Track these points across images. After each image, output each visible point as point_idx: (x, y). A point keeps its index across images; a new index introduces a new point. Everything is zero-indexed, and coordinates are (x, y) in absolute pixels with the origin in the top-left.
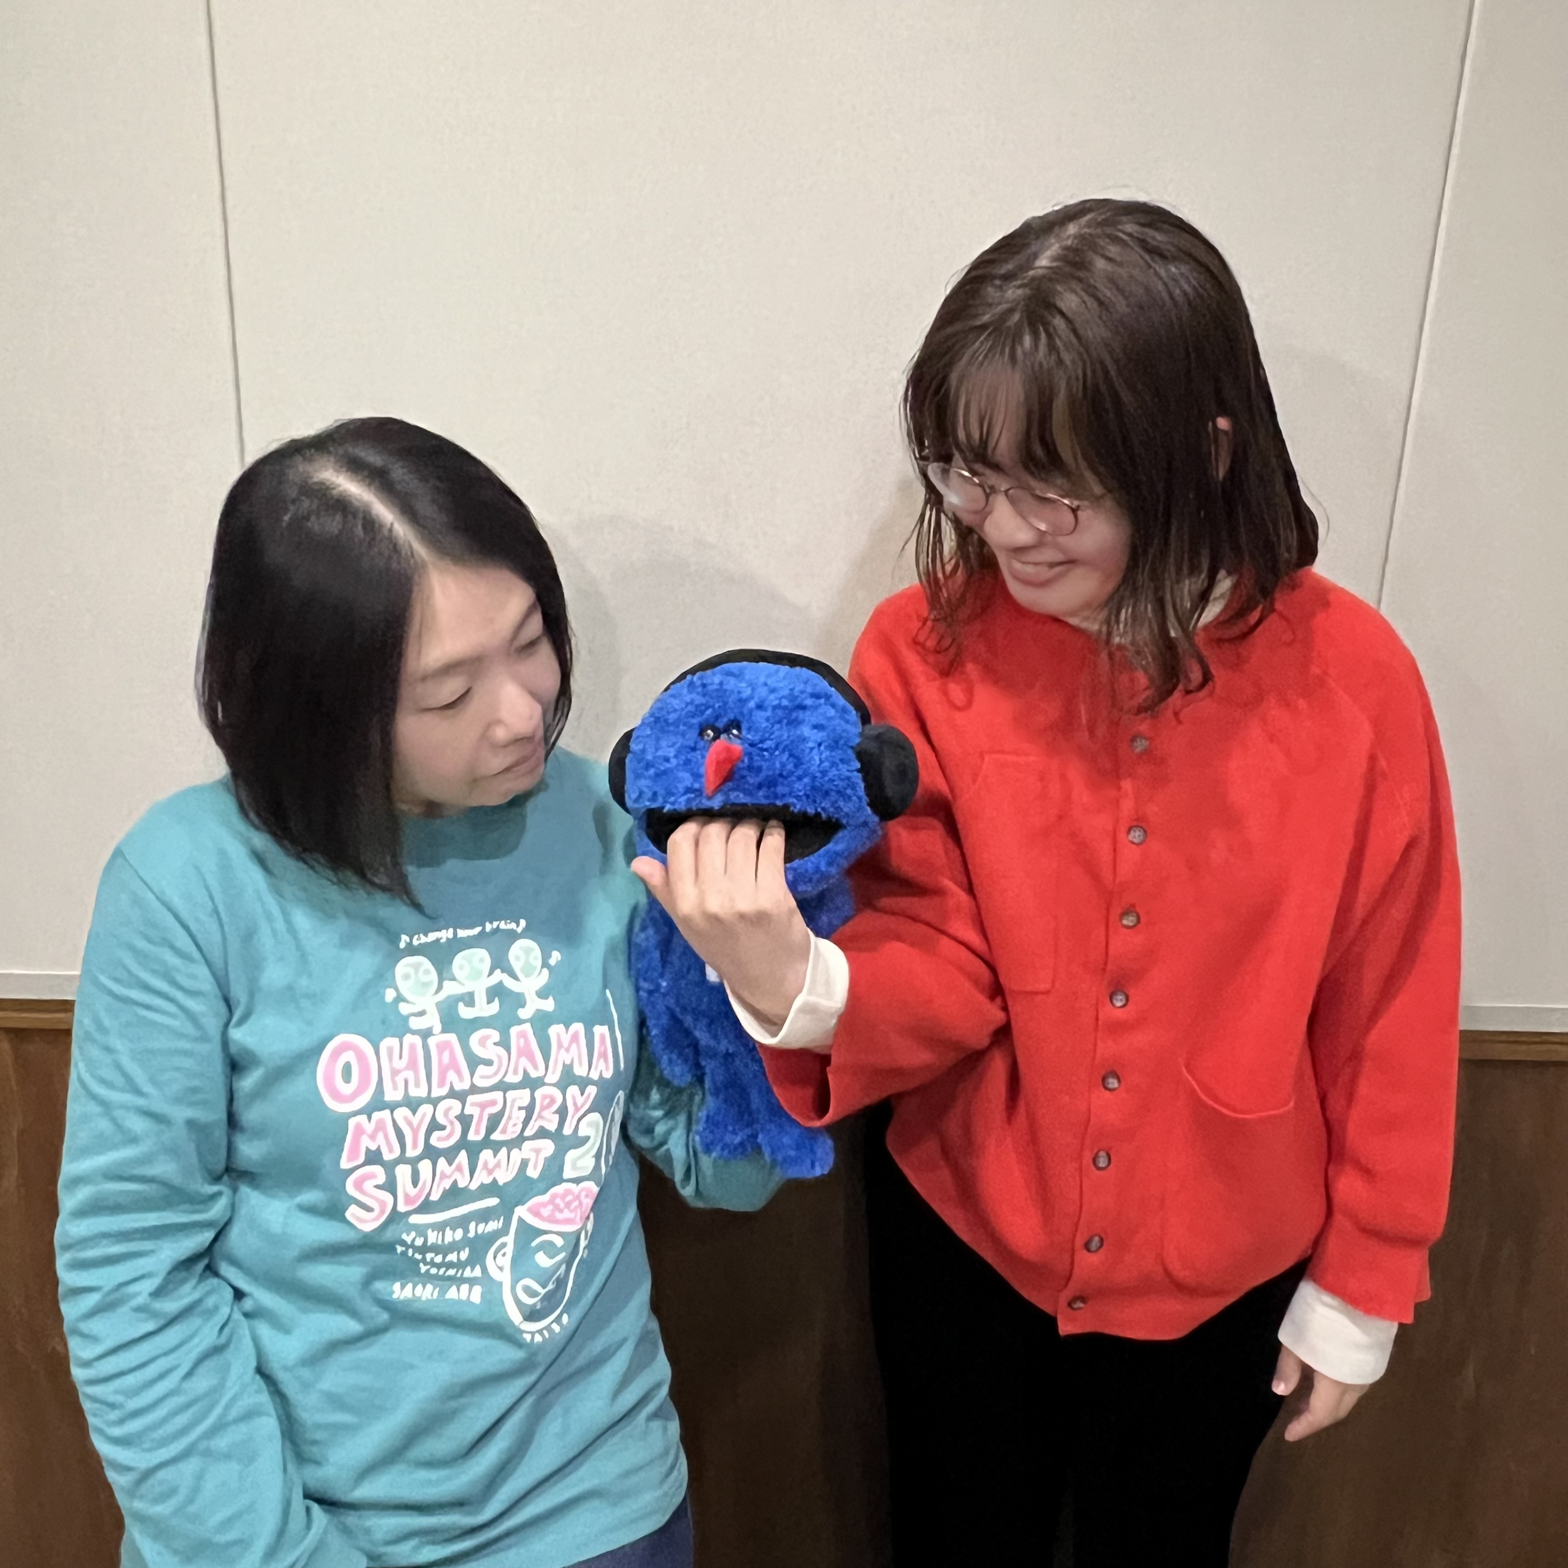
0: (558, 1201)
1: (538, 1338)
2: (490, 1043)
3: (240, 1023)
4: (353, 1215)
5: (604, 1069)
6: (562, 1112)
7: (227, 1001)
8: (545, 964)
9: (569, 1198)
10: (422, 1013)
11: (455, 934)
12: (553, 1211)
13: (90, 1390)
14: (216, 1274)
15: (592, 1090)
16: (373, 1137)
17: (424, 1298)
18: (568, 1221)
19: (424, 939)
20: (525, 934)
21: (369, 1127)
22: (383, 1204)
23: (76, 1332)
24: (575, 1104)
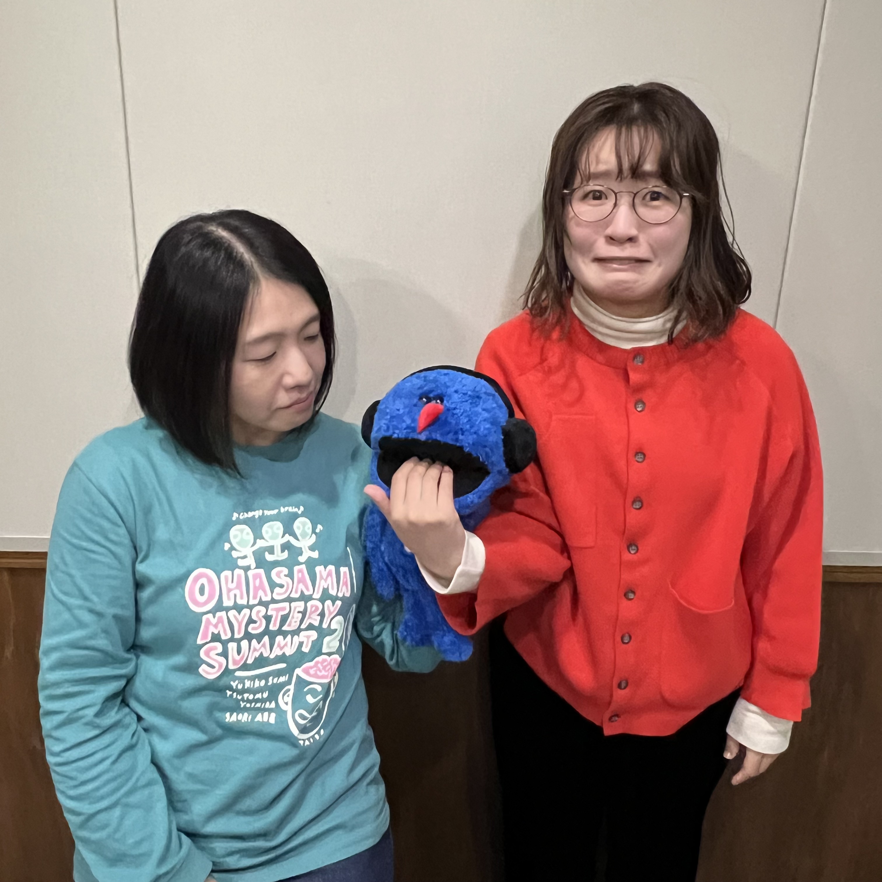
0: (319, 665)
1: (307, 743)
2: (282, 575)
3: (142, 561)
4: (204, 670)
5: (346, 591)
6: (322, 615)
7: (135, 548)
8: (314, 532)
9: (325, 664)
10: (245, 557)
11: (263, 514)
12: (316, 671)
13: (59, 769)
14: (128, 705)
15: (339, 603)
16: (216, 626)
17: (243, 721)
18: (323, 677)
19: (246, 515)
20: (303, 515)
21: (214, 621)
22: (220, 665)
23: (50, 736)
24: (329, 611)
